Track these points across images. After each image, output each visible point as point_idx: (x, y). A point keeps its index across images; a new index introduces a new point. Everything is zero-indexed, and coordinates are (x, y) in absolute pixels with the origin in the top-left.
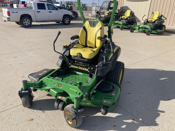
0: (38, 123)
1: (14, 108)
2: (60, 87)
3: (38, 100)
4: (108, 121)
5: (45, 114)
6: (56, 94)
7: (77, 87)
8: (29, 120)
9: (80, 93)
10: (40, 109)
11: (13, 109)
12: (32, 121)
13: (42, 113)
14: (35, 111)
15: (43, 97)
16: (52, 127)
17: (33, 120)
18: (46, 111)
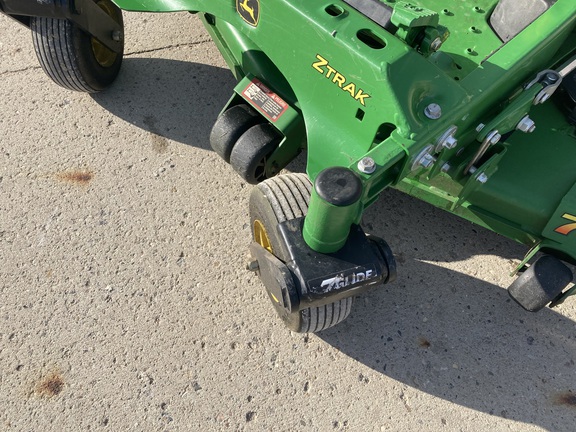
0: (107, 211)
1: (24, 73)
2: (246, 15)
3: (156, 55)
4: (531, 341)
5: (160, 161)
6: (244, 55)
7: (375, 64)
8: (70, 177)
9: (385, 131)
10: (149, 124)
11: (16, 76)
12: (82, 183)
13: (150, 153)
14: (119, 123)
15: (191, 45)
16: (171, 268)
17: (86, 178)
18: (172, 144)
